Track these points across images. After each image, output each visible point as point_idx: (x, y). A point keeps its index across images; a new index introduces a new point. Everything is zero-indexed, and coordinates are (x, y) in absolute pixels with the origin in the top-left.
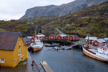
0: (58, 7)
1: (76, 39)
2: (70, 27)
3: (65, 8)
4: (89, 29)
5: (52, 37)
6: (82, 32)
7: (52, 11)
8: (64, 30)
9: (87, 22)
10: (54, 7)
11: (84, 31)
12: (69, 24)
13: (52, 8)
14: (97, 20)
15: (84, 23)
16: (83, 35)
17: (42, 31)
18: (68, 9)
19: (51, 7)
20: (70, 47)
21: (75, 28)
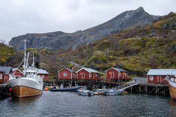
0: (68, 35)
1: (123, 76)
2: (104, 56)
3: (82, 38)
4: (146, 58)
5: (65, 75)
6: (133, 63)
7: (59, 41)
8: (89, 64)
9: (138, 47)
10: (62, 36)
11: (137, 62)
12: (99, 51)
13: (59, 36)
14: (158, 41)
15: (132, 48)
16: (135, 70)
17: (41, 64)
18: (87, 40)
19: (56, 36)
20: (121, 90)
21: (115, 57)
